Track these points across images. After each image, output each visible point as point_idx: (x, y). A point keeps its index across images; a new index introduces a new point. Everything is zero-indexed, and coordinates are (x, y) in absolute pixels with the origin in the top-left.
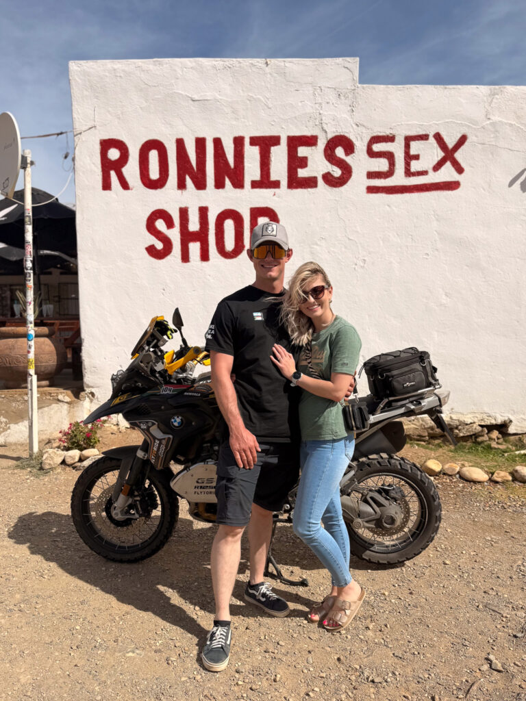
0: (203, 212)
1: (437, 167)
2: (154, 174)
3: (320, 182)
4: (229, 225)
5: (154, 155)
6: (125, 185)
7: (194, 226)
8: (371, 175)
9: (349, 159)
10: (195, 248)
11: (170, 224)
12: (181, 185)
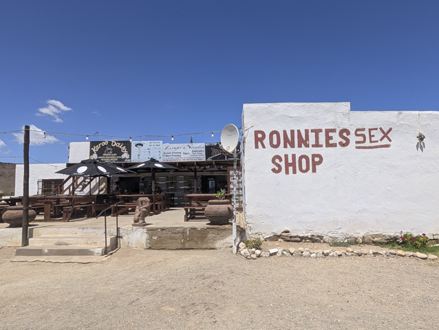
0: (294, 156)
1: (382, 139)
2: (275, 142)
3: (338, 145)
4: (304, 161)
5: (275, 136)
6: (264, 147)
7: (290, 161)
8: (357, 142)
9: (348, 137)
10: (291, 169)
11: (281, 160)
12: (285, 146)
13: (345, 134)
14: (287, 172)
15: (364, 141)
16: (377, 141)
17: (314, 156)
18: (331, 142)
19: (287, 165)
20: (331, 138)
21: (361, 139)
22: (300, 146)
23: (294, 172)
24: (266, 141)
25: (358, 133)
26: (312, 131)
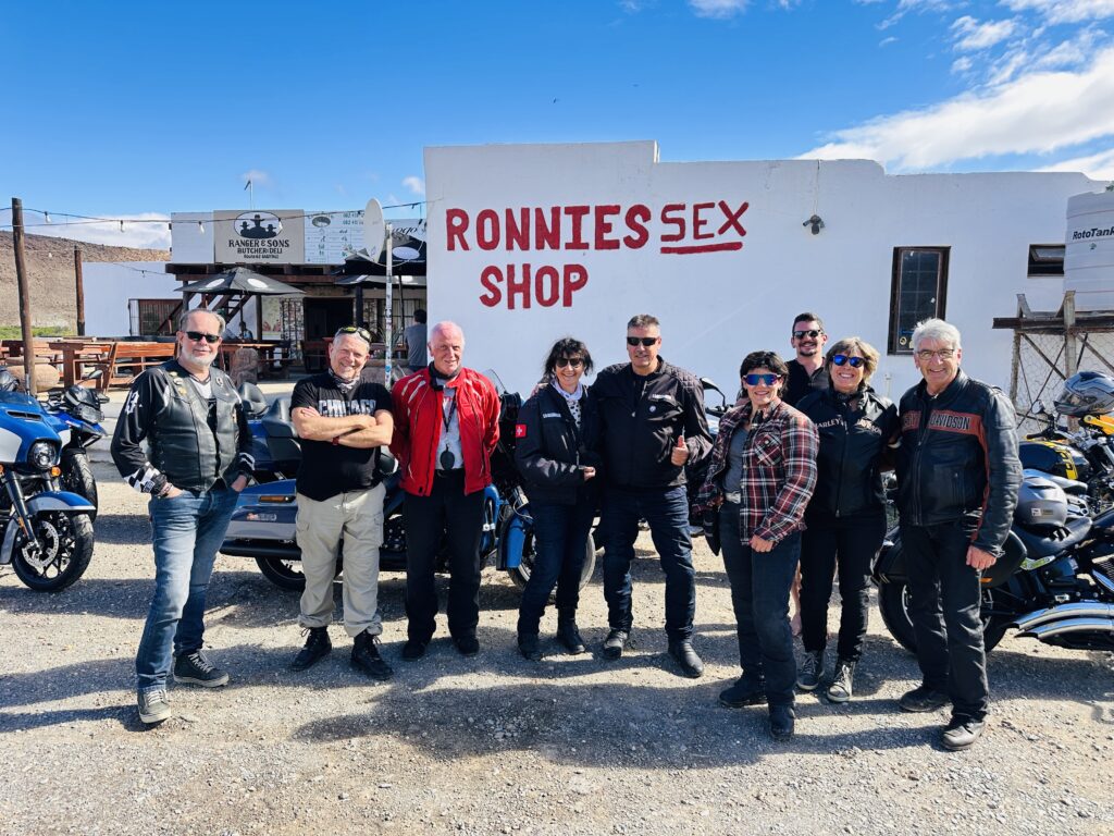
0: (526, 268)
1: (722, 231)
2: (488, 238)
3: (622, 244)
4: (547, 279)
5: (488, 222)
6: (465, 247)
7: (519, 279)
8: (665, 238)
9: (646, 225)
10: (519, 297)
11: (500, 279)
12: (510, 247)
13: (638, 219)
14: (511, 305)
15: (681, 236)
16: (712, 236)
17: (569, 269)
18: (607, 237)
19: (513, 289)
20: (608, 228)
21: (674, 229)
22: (540, 246)
23: (527, 304)
24: (470, 235)
25: (670, 215)
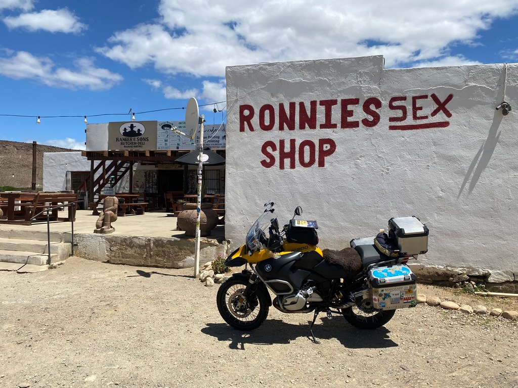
0: (293, 142)
1: (434, 113)
2: (267, 122)
3: (361, 124)
4: (307, 149)
5: (267, 112)
6: (251, 129)
7: (287, 149)
8: (391, 119)
9: (377, 111)
10: (287, 161)
11: (274, 149)
12: (281, 128)
13: (372, 107)
14: (282, 166)
15: (404, 118)
16: (426, 117)
17: (322, 142)
18: (350, 119)
19: (283, 155)
20: (351, 113)
21: (399, 113)
22: (302, 127)
23: (293, 166)
24: (255, 121)
25: (395, 104)
26: (322, 103)
